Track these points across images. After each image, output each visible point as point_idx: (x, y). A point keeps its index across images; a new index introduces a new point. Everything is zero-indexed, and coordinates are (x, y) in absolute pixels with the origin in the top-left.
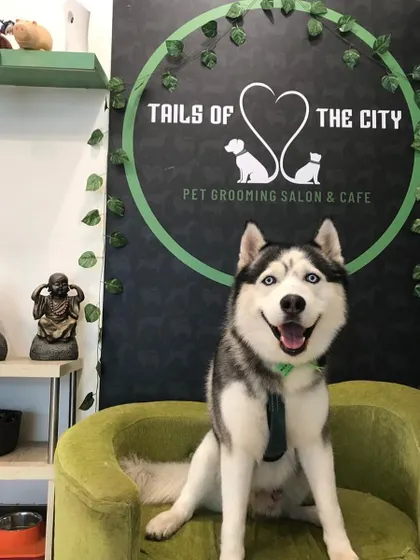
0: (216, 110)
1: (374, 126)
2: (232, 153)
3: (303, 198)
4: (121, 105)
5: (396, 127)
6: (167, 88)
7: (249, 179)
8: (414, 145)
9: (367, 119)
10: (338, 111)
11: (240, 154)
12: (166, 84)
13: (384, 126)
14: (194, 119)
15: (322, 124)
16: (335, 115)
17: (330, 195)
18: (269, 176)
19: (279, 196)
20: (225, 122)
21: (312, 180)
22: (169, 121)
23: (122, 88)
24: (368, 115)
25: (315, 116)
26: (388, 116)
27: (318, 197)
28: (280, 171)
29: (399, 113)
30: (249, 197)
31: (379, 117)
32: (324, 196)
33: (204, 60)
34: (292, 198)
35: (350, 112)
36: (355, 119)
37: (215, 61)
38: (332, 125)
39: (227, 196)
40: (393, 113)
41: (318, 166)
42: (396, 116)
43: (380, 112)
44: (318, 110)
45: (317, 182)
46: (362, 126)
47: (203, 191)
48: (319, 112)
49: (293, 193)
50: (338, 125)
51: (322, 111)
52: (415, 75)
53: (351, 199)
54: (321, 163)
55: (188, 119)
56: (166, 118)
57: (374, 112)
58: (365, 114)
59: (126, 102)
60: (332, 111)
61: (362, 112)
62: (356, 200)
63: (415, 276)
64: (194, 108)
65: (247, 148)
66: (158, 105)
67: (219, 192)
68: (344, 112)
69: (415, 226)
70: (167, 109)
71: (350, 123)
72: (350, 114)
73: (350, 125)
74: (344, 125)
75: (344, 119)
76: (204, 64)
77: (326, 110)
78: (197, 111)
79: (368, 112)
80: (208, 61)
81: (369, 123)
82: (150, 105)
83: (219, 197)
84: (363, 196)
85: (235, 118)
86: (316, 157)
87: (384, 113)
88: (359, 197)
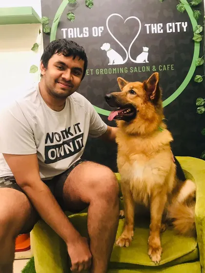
0: (95, 29)
1: (174, 31)
2: (104, 50)
3: (141, 70)
4: (48, 31)
5: (185, 30)
6: (70, 20)
7: (114, 63)
8: (194, 39)
9: (171, 28)
10: (155, 25)
11: (108, 50)
12: (69, 18)
13: (179, 31)
14: (84, 34)
15: (148, 32)
16: (154, 27)
17: (154, 67)
18: (124, 60)
19: (129, 70)
20: (100, 35)
21: (145, 61)
22: (73, 37)
23: (48, 22)
24: (171, 26)
25: (144, 28)
26: (181, 25)
27: (148, 69)
28: (129, 58)
29: (186, 23)
30: (115, 71)
31: (176, 26)
32: (151, 69)
33: (87, 4)
34: (136, 70)
35: (161, 25)
36: (164, 28)
37: (93, 4)
38: (153, 32)
39: (104, 72)
40: (183, 23)
41: (147, 53)
42: (185, 25)
43: (176, 23)
44: (146, 25)
45: (147, 62)
46: (168, 31)
47: (92, 70)
48: (146, 26)
49: (136, 68)
50: (156, 32)
51: (147, 25)
52: (193, 3)
53: (165, 69)
54: (149, 52)
55: (82, 35)
56: (71, 36)
57: (173, 24)
58: (169, 25)
59: (51, 29)
60: (152, 25)
61: (168, 24)
62: (167, 69)
63: (197, 104)
64: (84, 29)
65: (112, 47)
66: (66, 29)
67: (100, 70)
68: (159, 25)
69: (196, 79)
70: (71, 30)
71: (162, 30)
72: (162, 26)
73: (162, 32)
74: (159, 32)
75: (159, 28)
76: (88, 6)
77: (150, 25)
78: (86, 31)
79: (170, 24)
80: (89, 4)
81: (171, 30)
82: (62, 29)
83: (100, 73)
84: (170, 67)
85: (105, 33)
86: (146, 49)
87: (178, 24)
88: (168, 67)
